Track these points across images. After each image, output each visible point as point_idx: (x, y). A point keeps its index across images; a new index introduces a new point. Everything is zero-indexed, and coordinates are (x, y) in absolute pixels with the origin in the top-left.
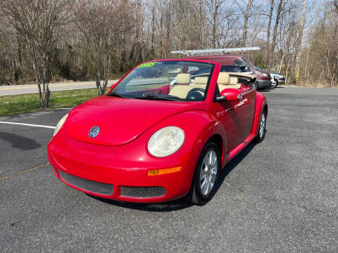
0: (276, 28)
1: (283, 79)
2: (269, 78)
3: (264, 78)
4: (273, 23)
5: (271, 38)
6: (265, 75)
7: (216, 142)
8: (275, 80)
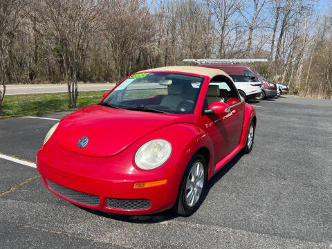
0: (280, 40)
1: (287, 89)
2: (275, 88)
3: (271, 88)
4: (278, 35)
5: (275, 49)
6: (272, 85)
7: (202, 155)
8: (280, 90)
